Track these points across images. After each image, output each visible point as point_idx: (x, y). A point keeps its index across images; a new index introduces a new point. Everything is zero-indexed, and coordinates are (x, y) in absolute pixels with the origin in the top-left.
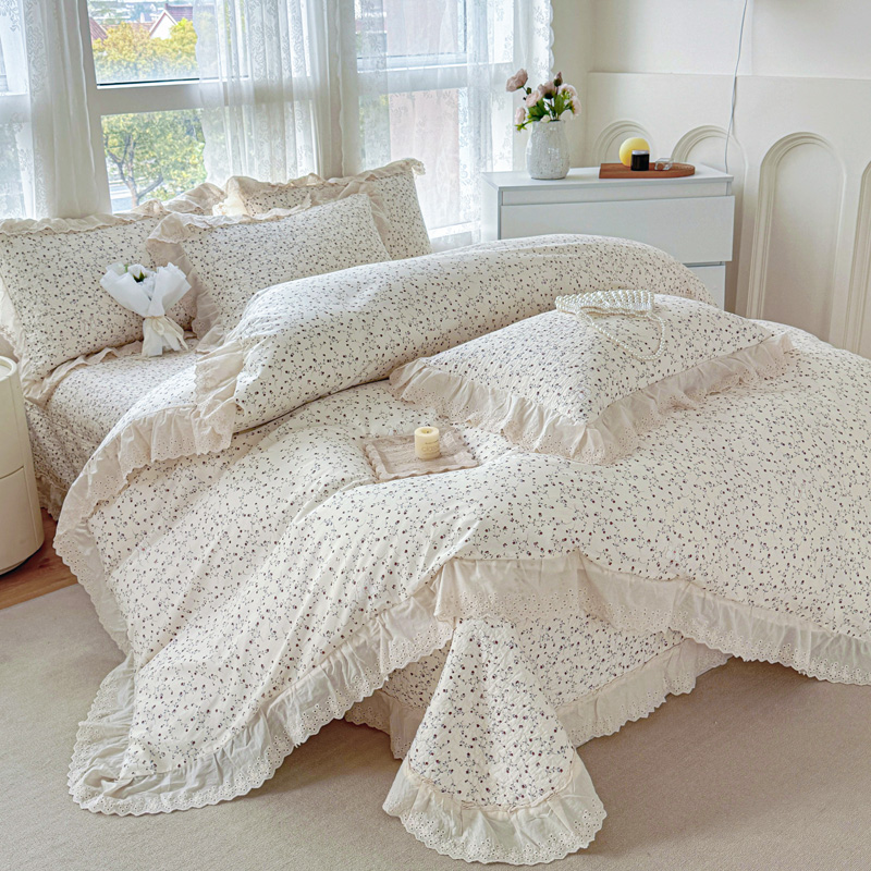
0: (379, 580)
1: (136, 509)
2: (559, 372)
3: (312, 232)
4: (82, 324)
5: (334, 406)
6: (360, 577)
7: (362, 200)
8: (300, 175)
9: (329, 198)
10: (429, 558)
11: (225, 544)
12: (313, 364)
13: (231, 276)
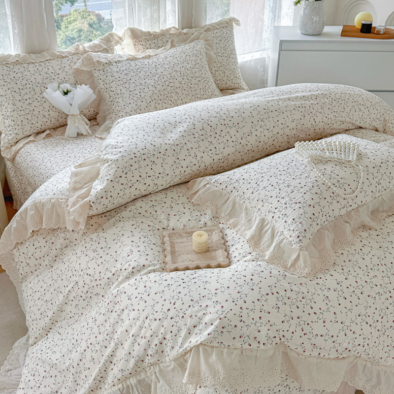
0: (154, 347)
1: (35, 251)
2: (288, 205)
3: (167, 66)
4: (33, 117)
5: (151, 204)
6: (143, 342)
7: (200, 45)
8: (168, 27)
9: (182, 42)
10: (185, 339)
11: (76, 289)
12: (139, 179)
13: (119, 92)
